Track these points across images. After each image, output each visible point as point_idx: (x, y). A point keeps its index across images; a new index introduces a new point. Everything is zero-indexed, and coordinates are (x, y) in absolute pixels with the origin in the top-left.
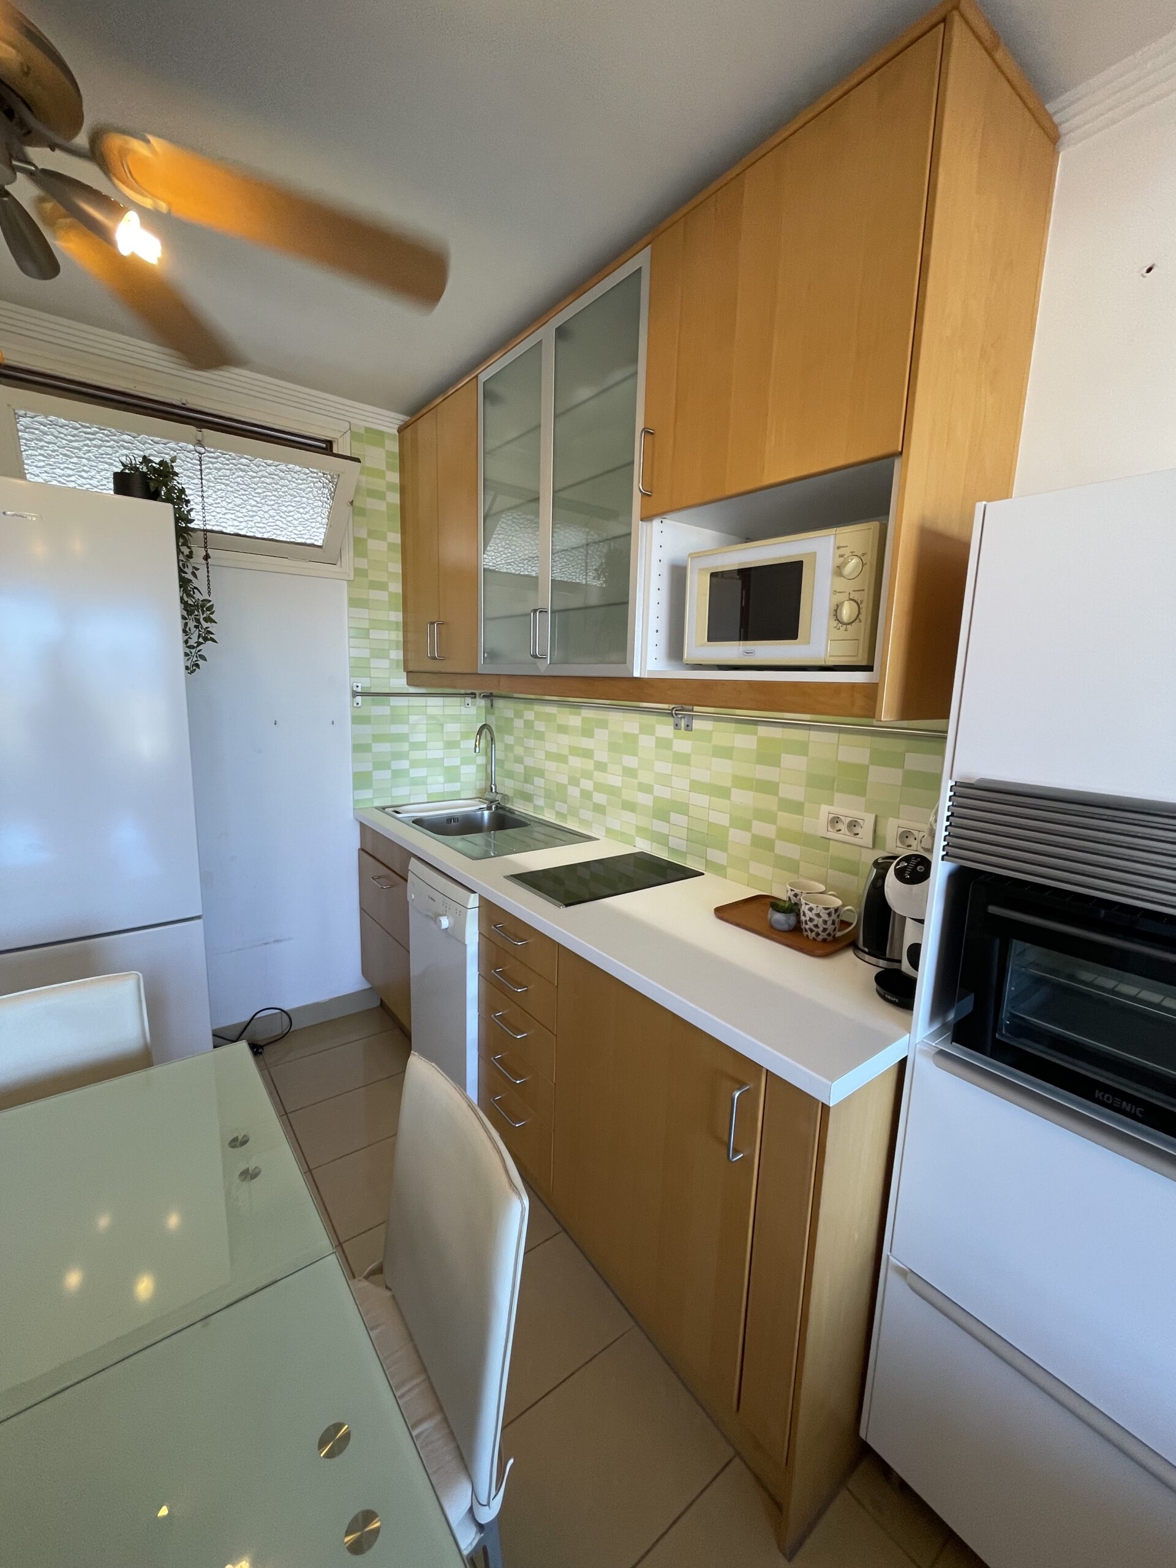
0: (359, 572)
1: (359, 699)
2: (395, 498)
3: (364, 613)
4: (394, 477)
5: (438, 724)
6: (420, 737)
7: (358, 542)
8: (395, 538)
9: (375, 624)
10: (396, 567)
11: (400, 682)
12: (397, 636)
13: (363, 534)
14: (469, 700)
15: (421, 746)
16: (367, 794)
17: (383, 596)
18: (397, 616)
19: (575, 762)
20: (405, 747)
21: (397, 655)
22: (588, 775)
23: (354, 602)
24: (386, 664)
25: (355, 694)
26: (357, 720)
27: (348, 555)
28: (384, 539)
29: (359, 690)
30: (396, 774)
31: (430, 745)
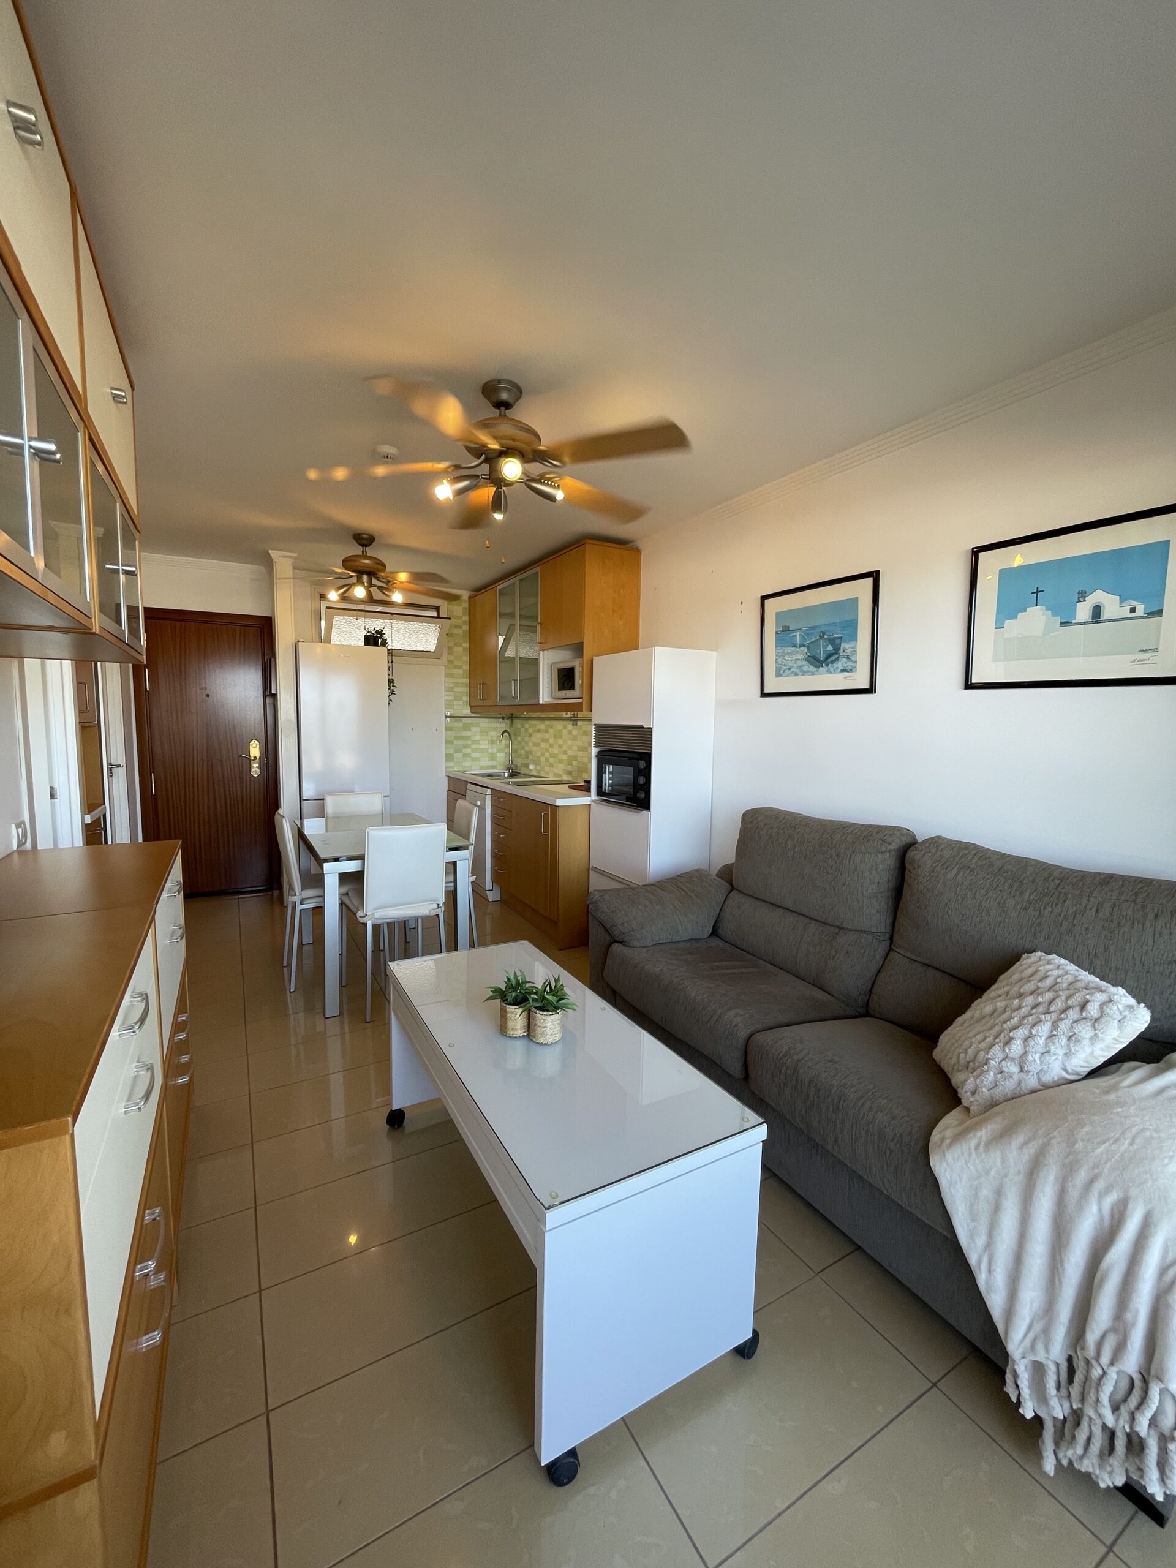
0: (450, 662)
1: (448, 719)
2: (466, 628)
3: (452, 680)
4: (466, 618)
5: (484, 732)
6: (477, 738)
7: (450, 648)
8: (466, 645)
9: (456, 685)
10: (466, 658)
11: (467, 711)
12: (466, 690)
13: (452, 644)
14: (501, 720)
15: (477, 742)
16: (452, 764)
17: (461, 672)
18: (466, 681)
19: (543, 745)
20: (469, 742)
21: (466, 698)
22: (547, 750)
23: (448, 675)
24: (461, 703)
25: (446, 717)
26: (447, 729)
27: (445, 655)
28: (461, 646)
29: (448, 715)
30: (465, 755)
31: (481, 742)
